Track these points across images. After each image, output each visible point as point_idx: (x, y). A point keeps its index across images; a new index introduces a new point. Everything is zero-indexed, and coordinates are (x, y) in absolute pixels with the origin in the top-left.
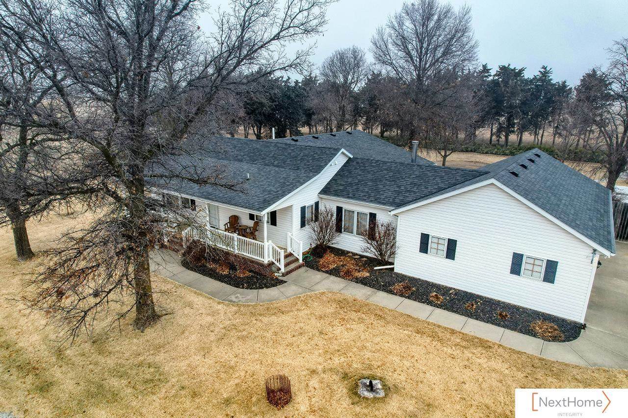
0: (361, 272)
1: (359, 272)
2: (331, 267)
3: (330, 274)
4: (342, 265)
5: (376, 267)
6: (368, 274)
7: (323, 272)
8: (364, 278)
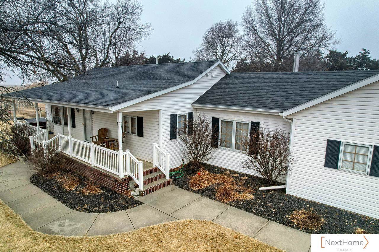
0: (242, 194)
1: (240, 193)
2: (205, 185)
3: (202, 195)
4: (218, 184)
5: (261, 187)
6: (252, 197)
7: (194, 191)
8: (247, 202)
